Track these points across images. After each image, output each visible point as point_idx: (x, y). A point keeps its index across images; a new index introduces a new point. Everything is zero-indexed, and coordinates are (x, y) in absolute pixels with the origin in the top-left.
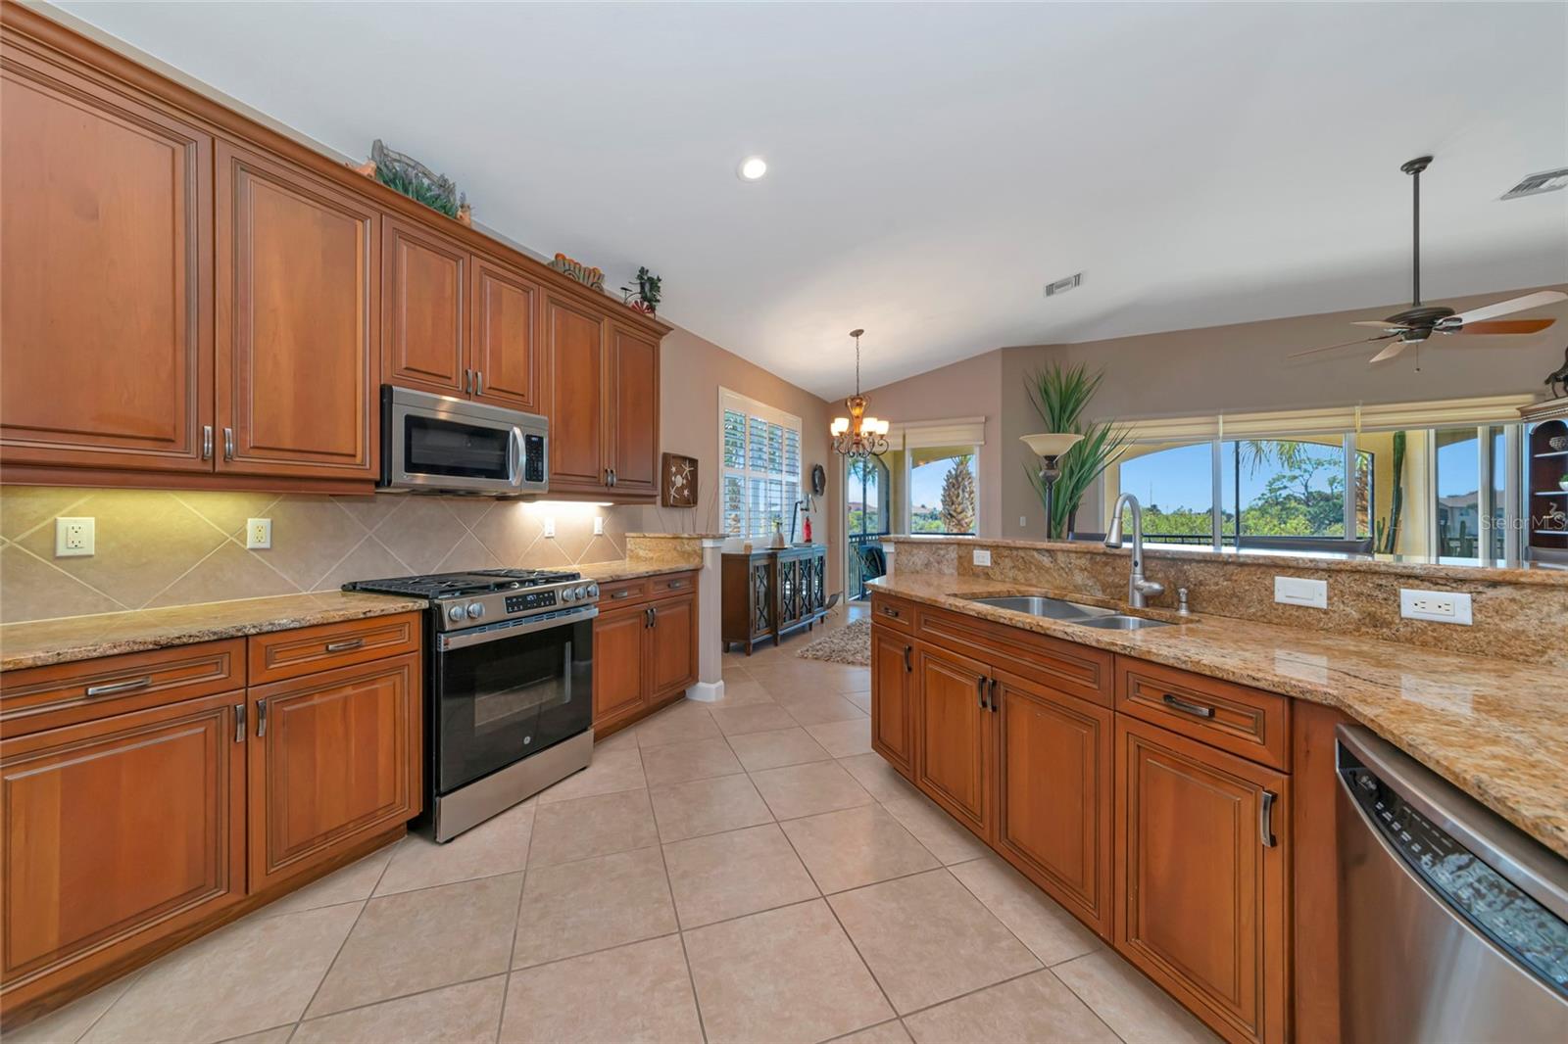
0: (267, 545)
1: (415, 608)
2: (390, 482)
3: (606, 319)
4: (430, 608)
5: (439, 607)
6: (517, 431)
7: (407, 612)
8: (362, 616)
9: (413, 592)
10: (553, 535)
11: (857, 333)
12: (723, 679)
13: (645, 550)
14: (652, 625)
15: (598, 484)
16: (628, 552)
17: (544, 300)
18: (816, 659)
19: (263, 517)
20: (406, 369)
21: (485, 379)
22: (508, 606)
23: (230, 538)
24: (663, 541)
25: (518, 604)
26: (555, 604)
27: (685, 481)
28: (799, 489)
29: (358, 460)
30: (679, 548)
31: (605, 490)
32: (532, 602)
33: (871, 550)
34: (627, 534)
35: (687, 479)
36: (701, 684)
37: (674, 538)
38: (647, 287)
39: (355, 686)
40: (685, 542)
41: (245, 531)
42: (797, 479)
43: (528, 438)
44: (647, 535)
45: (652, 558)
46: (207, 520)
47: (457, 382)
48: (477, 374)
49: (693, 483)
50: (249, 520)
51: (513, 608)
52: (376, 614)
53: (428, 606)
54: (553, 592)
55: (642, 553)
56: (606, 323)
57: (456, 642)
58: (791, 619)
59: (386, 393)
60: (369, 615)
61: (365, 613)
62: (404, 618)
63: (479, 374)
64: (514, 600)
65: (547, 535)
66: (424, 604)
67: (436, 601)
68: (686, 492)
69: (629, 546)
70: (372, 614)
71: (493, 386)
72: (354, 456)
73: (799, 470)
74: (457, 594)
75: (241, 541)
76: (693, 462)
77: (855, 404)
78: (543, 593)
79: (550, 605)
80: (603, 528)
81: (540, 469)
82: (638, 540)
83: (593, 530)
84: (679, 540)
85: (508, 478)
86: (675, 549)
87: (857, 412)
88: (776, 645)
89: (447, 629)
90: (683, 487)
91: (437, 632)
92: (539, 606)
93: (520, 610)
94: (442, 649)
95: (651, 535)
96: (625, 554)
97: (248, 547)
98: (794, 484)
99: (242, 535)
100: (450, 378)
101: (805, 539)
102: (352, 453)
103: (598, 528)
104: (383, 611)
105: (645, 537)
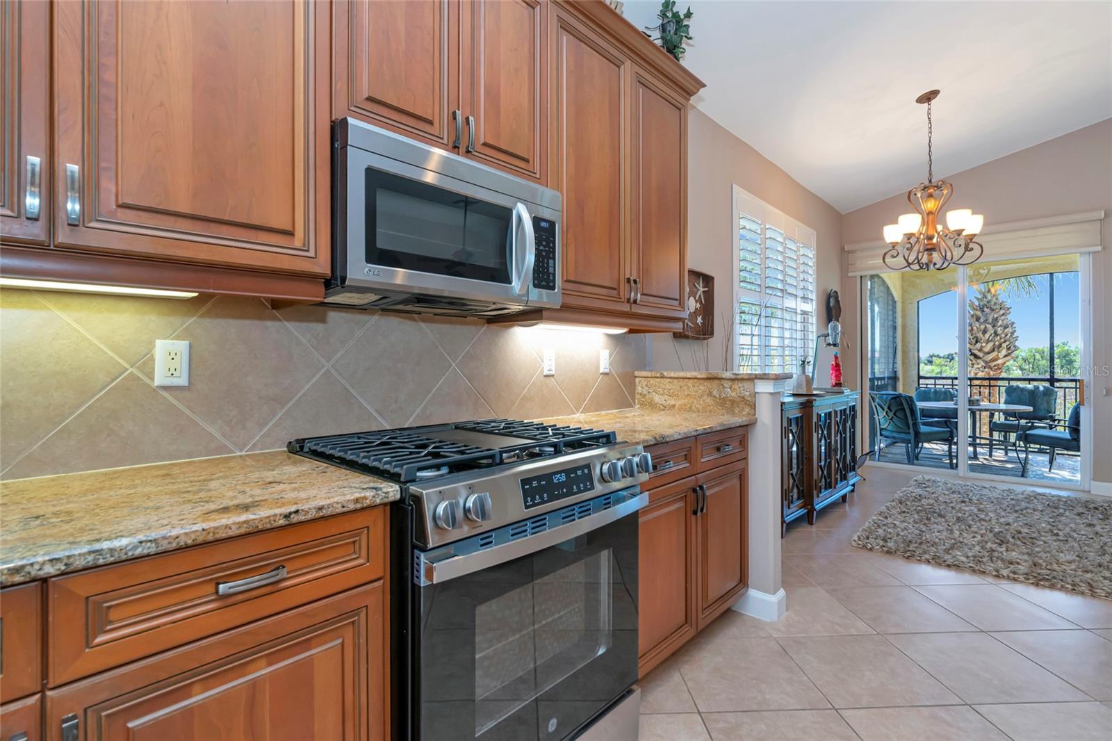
0: (183, 381)
1: (378, 501)
2: (344, 279)
3: (628, 64)
4: (402, 500)
5: (418, 499)
6: (522, 212)
7: (363, 509)
8: (282, 522)
9: (376, 464)
10: (553, 372)
11: (928, 97)
12: (782, 587)
13: (662, 395)
14: (702, 510)
15: (618, 299)
16: (637, 396)
17: (553, 24)
18: (888, 552)
19: (178, 338)
20: (370, 99)
21: (480, 130)
22: (526, 494)
23: (130, 370)
24: (690, 383)
25: (540, 490)
26: (592, 488)
27: (698, 305)
28: (813, 320)
29: (298, 242)
30: (715, 393)
31: (625, 308)
32: (561, 485)
33: (897, 398)
34: (637, 373)
35: (701, 303)
36: (753, 593)
37: (708, 379)
38: (671, 28)
39: (271, 659)
40: (727, 384)
41: (152, 359)
42: (810, 307)
43: (537, 221)
44: (665, 374)
45: (674, 406)
46: (96, 342)
47: (442, 127)
48: (467, 119)
49: (707, 308)
50: (158, 342)
51: (533, 499)
52: (309, 517)
53: (398, 496)
54: (588, 466)
55: (657, 399)
56: (628, 70)
57: (447, 570)
58: (826, 489)
59: (338, 131)
60: (295, 518)
61: (287, 516)
62: (360, 521)
63: (471, 118)
64: (535, 484)
65: (546, 373)
66: (392, 491)
67: (413, 488)
68: (699, 320)
69: (639, 389)
70: (301, 518)
71: (490, 142)
72: (291, 234)
73: (813, 296)
74: (444, 470)
75: (146, 374)
76: (708, 280)
77: (926, 194)
78: (574, 470)
79: (586, 490)
80: (610, 364)
81: (551, 270)
82: (652, 381)
83: (598, 368)
84: (716, 382)
85: (511, 283)
86: (710, 394)
87: (931, 205)
88: (811, 523)
89: (431, 545)
90: (696, 313)
91: (414, 547)
92: (570, 493)
93: (543, 502)
94: (423, 582)
95: (672, 375)
96: (633, 399)
97: (157, 382)
98: (804, 313)
99: (147, 365)
100: (431, 123)
101: (834, 382)
102: (289, 228)
103: (604, 366)
104: (321, 509)
105: (663, 377)
